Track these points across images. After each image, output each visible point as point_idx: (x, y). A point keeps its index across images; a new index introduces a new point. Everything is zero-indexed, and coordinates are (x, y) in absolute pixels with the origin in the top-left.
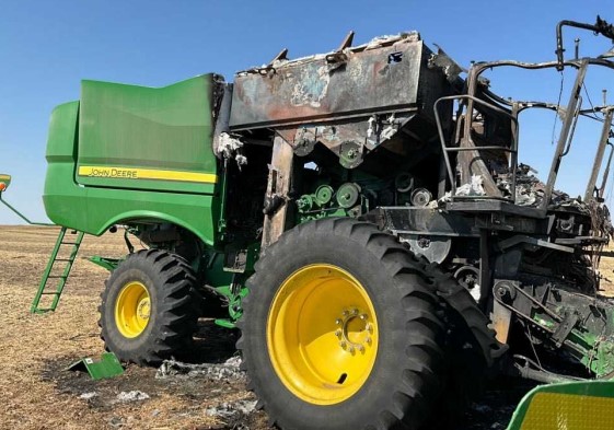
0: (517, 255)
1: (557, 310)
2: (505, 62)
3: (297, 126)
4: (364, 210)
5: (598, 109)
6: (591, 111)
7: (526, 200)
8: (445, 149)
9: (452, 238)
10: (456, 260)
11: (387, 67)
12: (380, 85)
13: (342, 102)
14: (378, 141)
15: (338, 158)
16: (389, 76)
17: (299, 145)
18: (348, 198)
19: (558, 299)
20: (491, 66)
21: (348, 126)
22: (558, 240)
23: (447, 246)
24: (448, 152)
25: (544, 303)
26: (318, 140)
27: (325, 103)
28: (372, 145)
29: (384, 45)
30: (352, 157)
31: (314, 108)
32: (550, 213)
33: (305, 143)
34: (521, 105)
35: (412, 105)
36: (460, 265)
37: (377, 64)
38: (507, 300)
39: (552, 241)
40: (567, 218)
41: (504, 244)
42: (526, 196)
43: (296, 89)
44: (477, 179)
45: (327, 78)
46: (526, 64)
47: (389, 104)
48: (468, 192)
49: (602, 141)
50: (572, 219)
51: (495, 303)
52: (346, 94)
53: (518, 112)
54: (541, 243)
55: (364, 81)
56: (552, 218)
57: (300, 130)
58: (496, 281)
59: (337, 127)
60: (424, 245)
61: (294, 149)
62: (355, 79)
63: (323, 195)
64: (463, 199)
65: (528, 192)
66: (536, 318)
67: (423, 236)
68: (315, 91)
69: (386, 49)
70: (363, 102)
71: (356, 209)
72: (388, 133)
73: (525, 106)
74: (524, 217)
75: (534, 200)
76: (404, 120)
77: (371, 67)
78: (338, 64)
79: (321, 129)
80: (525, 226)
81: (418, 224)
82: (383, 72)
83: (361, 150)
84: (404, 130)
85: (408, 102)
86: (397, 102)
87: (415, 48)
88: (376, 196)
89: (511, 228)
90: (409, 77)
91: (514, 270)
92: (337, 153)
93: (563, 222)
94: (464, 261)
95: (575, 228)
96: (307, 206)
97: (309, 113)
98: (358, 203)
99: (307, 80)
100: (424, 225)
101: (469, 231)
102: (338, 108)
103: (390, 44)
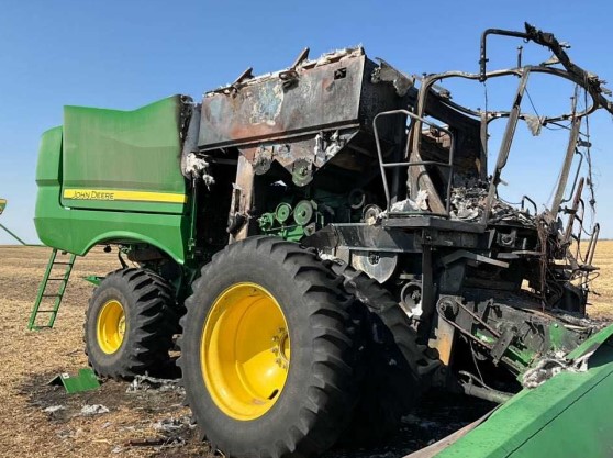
0: (460, 270)
1: (498, 326)
2: (451, 73)
3: (256, 145)
4: (318, 227)
5: (566, 117)
6: (559, 119)
7: (470, 215)
8: (382, 165)
9: (399, 254)
10: (403, 276)
11: (333, 83)
12: (327, 102)
13: (294, 120)
14: (326, 157)
15: (291, 176)
16: (335, 94)
17: (258, 164)
18: (304, 215)
19: (499, 314)
20: (441, 78)
21: (301, 143)
22: (500, 255)
23: (394, 261)
25: (485, 319)
26: (275, 158)
27: (279, 124)
28: (321, 162)
29: (332, 61)
30: (303, 174)
31: (270, 127)
32: (490, 227)
33: (263, 162)
34: (489, 116)
35: (354, 121)
36: (407, 281)
37: (325, 80)
38: (450, 315)
39: (494, 257)
40: (508, 232)
41: (448, 259)
42: (471, 210)
43: (255, 107)
44: (422, 195)
45: (282, 96)
46: (471, 75)
47: (335, 120)
48: (402, 208)
49: (569, 149)
50: (514, 233)
51: (440, 319)
52: (297, 112)
53: (488, 123)
54: (480, 258)
55: (313, 98)
56: (493, 232)
57: (259, 149)
58: (441, 297)
59: (292, 145)
60: (374, 261)
61: (254, 168)
62: (305, 96)
63: (283, 211)
64: (398, 216)
65: (474, 206)
66: (478, 334)
67: (373, 252)
68: (271, 109)
69: (333, 65)
70: (313, 120)
71: (310, 226)
72: (332, 150)
73: (494, 117)
74: (464, 232)
75: (476, 214)
76: (349, 137)
77: (320, 84)
78: (290, 82)
79: (278, 147)
80: (466, 241)
81: (366, 240)
82: (330, 88)
83: (310, 167)
84: (350, 146)
85: (351, 118)
86: (340, 119)
87: (358, 63)
88: (333, 213)
89: (450, 243)
90: (352, 92)
91: (457, 285)
92: (291, 171)
93: (504, 236)
94: (411, 276)
95: (518, 243)
96: (268, 224)
97: (266, 131)
98: (312, 220)
99: (265, 99)
100: (372, 242)
101: (411, 247)
102: (291, 125)
103: (337, 59)
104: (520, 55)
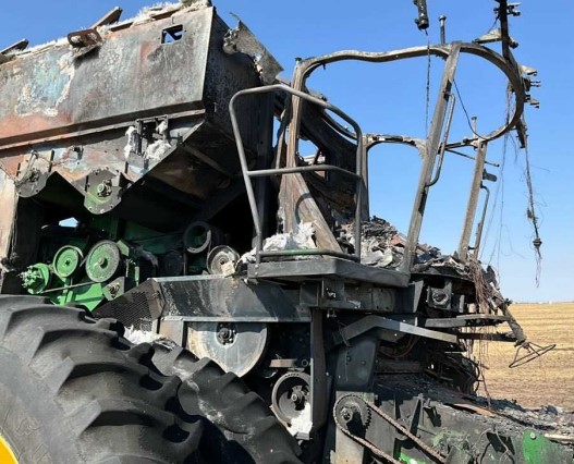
0: (368, 348)
1: (436, 441)
3: (24, 150)
4: (129, 284)
5: (467, 142)
6: (458, 145)
7: (380, 260)
8: (246, 173)
9: (270, 325)
10: (276, 363)
11: (160, 49)
12: (149, 76)
13: (90, 106)
14: (146, 166)
15: (82, 198)
16: (162, 63)
17: (25, 181)
18: (104, 265)
19: (436, 420)
20: (323, 62)
21: (102, 145)
22: (430, 322)
23: (260, 339)
24: (252, 178)
25: (414, 431)
26: (54, 169)
27: (65, 113)
28: (136, 173)
29: (157, 18)
30: (104, 194)
31: (48, 118)
32: (415, 277)
33: (33, 177)
34: (371, 139)
35: (196, 105)
36: (283, 370)
37: (145, 45)
38: (357, 428)
39: (421, 325)
40: (441, 286)
41: (349, 332)
42: (379, 253)
43: (24, 90)
44: (305, 229)
45: (71, 71)
46: (372, 55)
47: (161, 104)
49: (475, 183)
50: (449, 287)
51: (338, 434)
52: (97, 93)
53: (368, 148)
54: (404, 327)
55: (126, 70)
56: (419, 285)
57: (28, 156)
58: (339, 395)
59: (86, 149)
60: (226, 339)
61: (17, 187)
62: (111, 68)
63: (66, 262)
64: (276, 258)
65: (382, 248)
66: (403, 457)
67: (225, 324)
68: (51, 91)
69: (160, 22)
70: (122, 103)
71: (114, 284)
72: (157, 151)
73: (377, 141)
74: (376, 285)
75: (390, 259)
76: (186, 132)
77: (137, 50)
78: (87, 48)
79: (61, 152)
80: (381, 301)
81: (214, 304)
82: (154, 56)
83: (116, 182)
84: (187, 148)
85: (190, 99)
86: (172, 101)
87: (201, 18)
88: (155, 262)
89: (357, 305)
90: (192, 63)
91: (364, 374)
92: (81, 189)
93: (436, 291)
94: (288, 363)
95: (454, 301)
96: (39, 282)
97: (39, 126)
98: (119, 272)
99: (42, 75)
100: (224, 307)
101: (292, 312)
102: (85, 114)
103: (168, 15)
104: (443, 28)
